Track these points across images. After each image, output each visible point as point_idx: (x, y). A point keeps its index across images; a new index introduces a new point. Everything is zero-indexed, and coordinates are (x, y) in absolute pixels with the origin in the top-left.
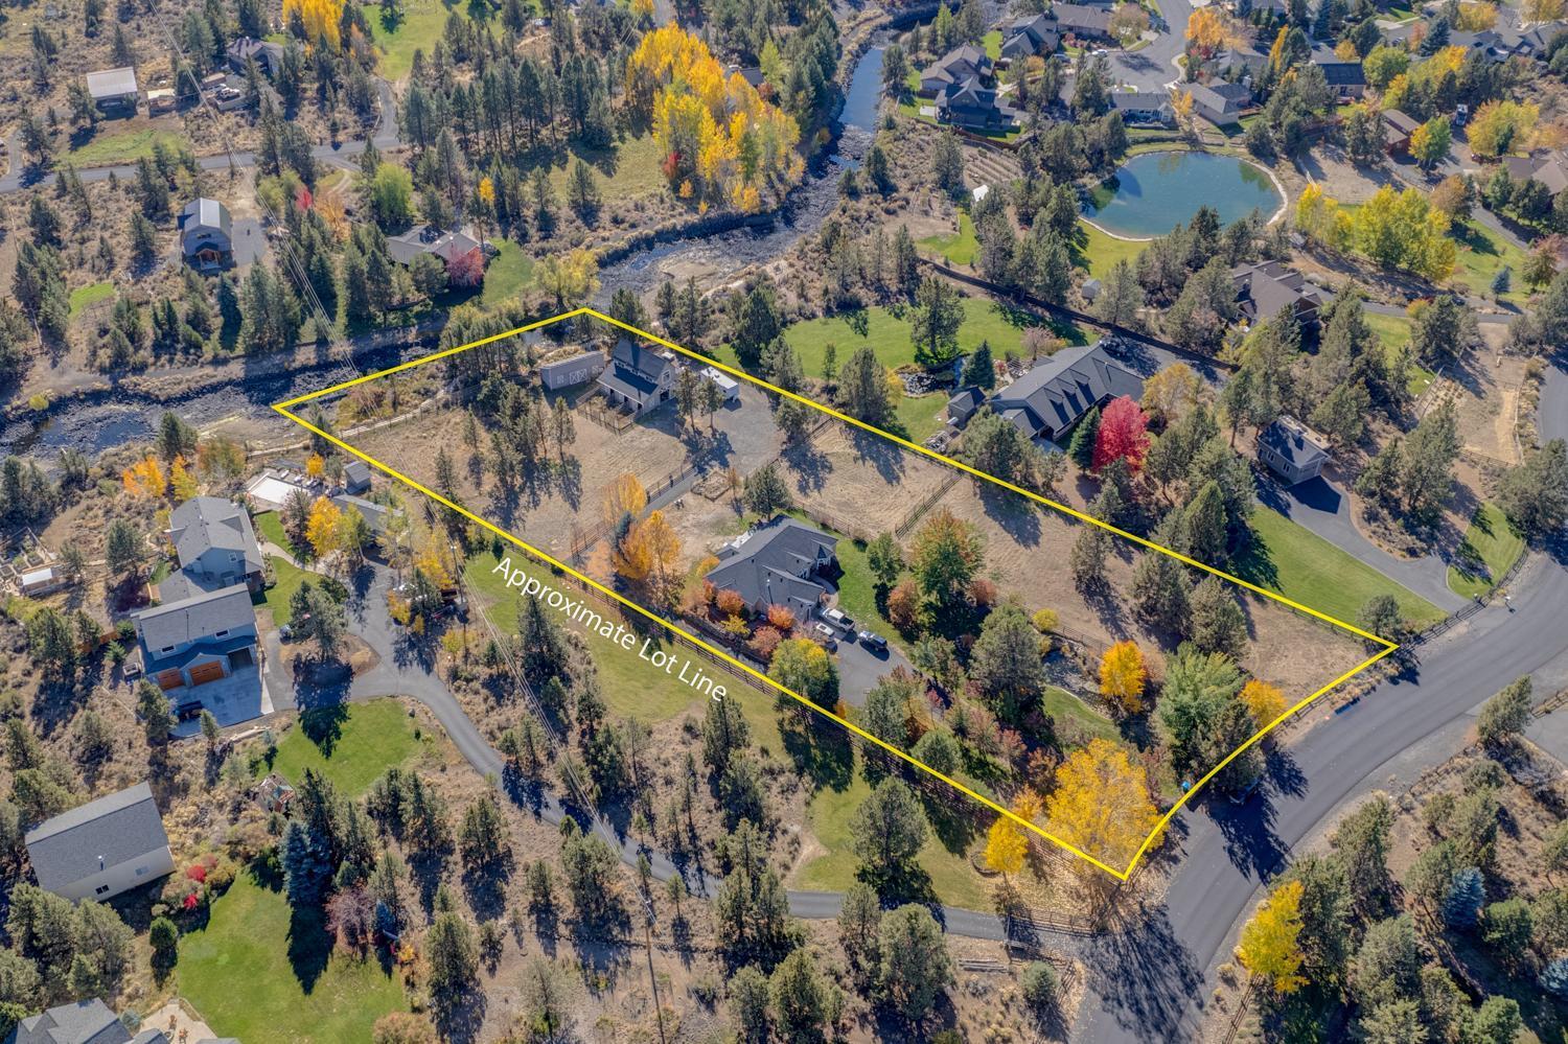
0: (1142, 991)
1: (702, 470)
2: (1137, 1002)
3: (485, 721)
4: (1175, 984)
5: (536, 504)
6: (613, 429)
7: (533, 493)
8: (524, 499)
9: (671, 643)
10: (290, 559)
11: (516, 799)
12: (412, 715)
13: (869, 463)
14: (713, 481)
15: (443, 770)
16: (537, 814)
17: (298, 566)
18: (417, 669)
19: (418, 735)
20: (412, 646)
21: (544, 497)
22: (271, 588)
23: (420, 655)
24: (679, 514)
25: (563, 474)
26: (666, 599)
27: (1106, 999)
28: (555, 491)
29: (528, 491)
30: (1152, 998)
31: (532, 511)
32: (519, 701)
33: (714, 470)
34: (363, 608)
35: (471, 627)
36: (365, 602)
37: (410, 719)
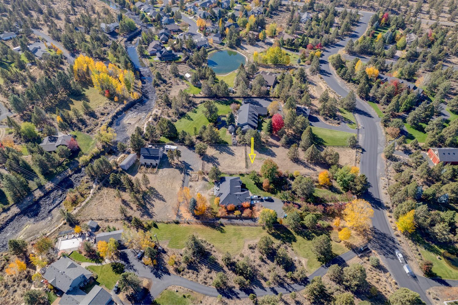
1: (188, 174)
3: (199, 280)
5: (153, 205)
6: (154, 173)
7: (149, 203)
8: (148, 206)
9: (224, 227)
10: (94, 264)
11: (228, 297)
12: (177, 291)
14: (193, 175)
15: (201, 302)
16: (238, 298)
17: (99, 265)
18: (165, 276)
19: (184, 296)
20: (157, 270)
21: (153, 203)
22: (97, 277)
23: (162, 271)
24: (193, 189)
25: (152, 193)
26: (212, 215)
28: (154, 199)
29: (147, 203)
31: (154, 208)
32: (202, 267)
33: (190, 172)
34: (132, 266)
35: (169, 253)
36: (131, 264)
37: (177, 293)
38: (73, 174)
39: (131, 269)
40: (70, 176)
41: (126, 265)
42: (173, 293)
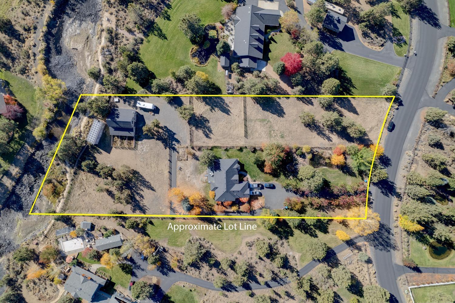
0: (381, 240)
1: (174, 149)
2: (381, 243)
3: (202, 276)
4: (386, 234)
5: (142, 196)
6: (132, 149)
7: (138, 193)
8: (138, 198)
9: (221, 221)
11: (228, 291)
12: (184, 286)
13: (216, 109)
14: (181, 151)
15: (206, 295)
16: (236, 291)
18: (171, 273)
19: (191, 291)
20: (163, 268)
21: (142, 193)
22: (111, 278)
23: (167, 269)
24: (182, 172)
25: (137, 179)
26: (208, 207)
27: (375, 247)
28: (142, 188)
29: (135, 193)
30: (383, 240)
31: (144, 200)
32: (203, 265)
33: (177, 146)
34: (139, 266)
35: (170, 252)
36: (138, 264)
37: (184, 288)
38: (35, 151)
39: (138, 268)
40: (33, 154)
41: (133, 265)
42: (181, 288)
